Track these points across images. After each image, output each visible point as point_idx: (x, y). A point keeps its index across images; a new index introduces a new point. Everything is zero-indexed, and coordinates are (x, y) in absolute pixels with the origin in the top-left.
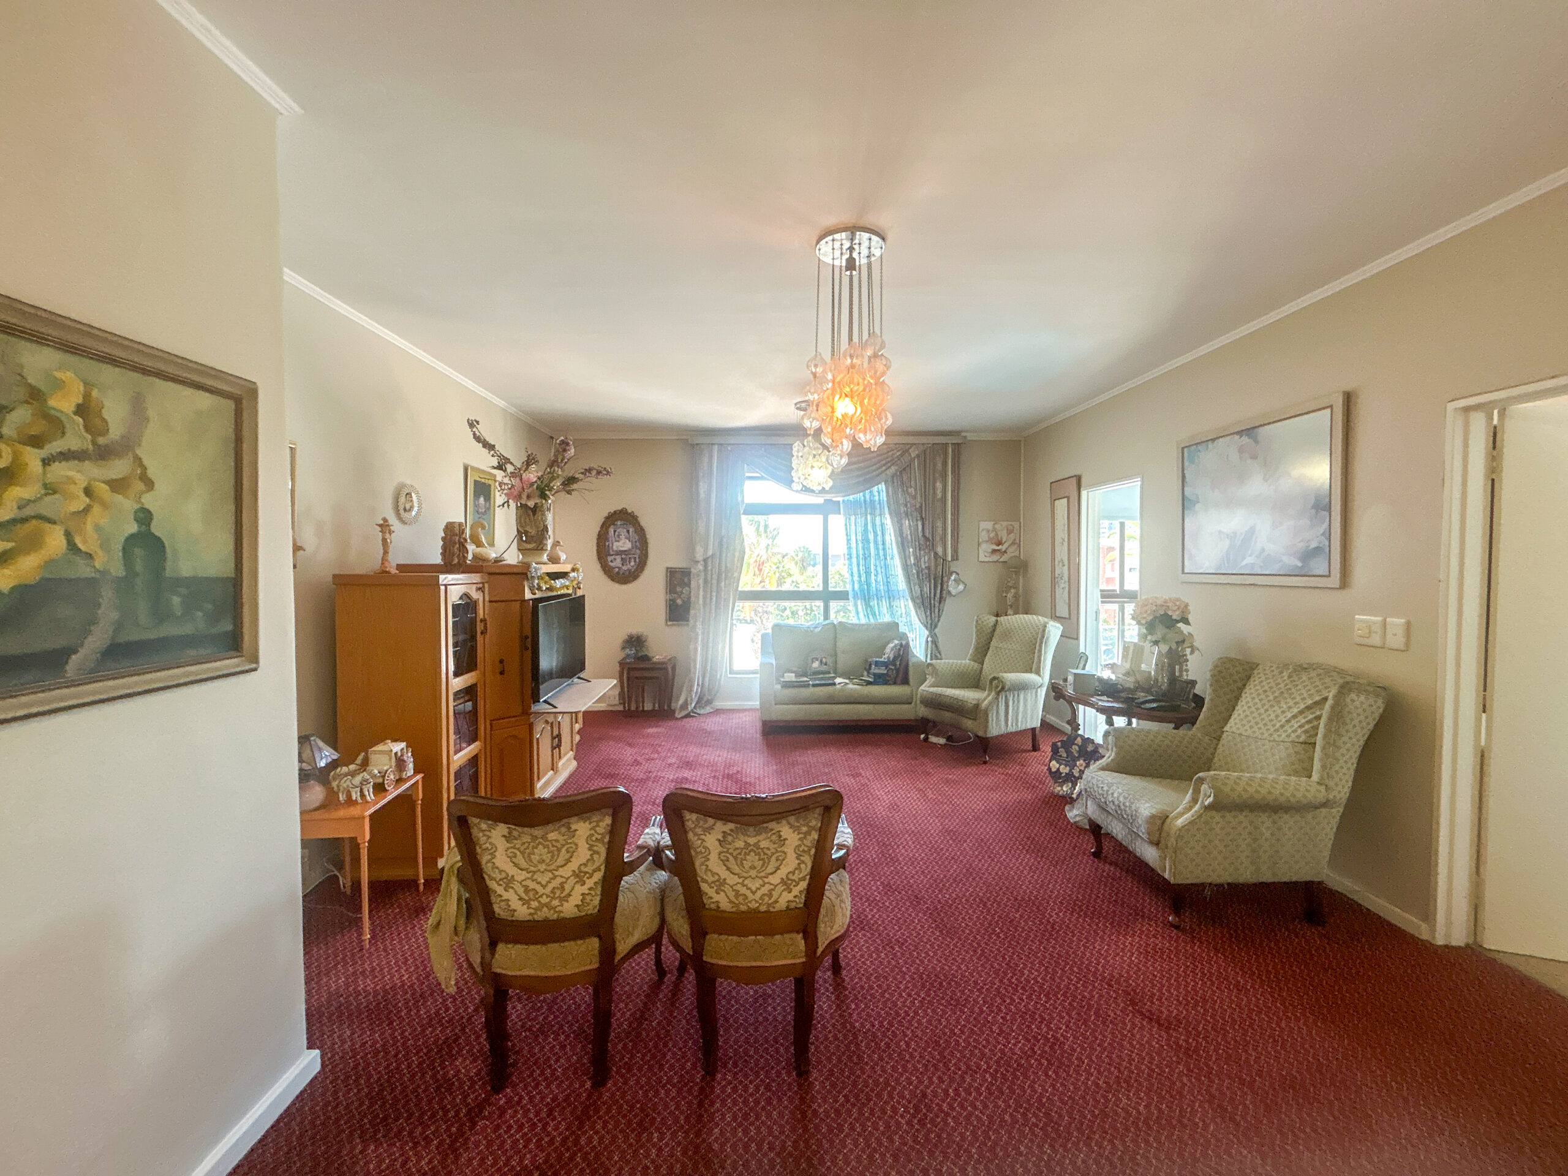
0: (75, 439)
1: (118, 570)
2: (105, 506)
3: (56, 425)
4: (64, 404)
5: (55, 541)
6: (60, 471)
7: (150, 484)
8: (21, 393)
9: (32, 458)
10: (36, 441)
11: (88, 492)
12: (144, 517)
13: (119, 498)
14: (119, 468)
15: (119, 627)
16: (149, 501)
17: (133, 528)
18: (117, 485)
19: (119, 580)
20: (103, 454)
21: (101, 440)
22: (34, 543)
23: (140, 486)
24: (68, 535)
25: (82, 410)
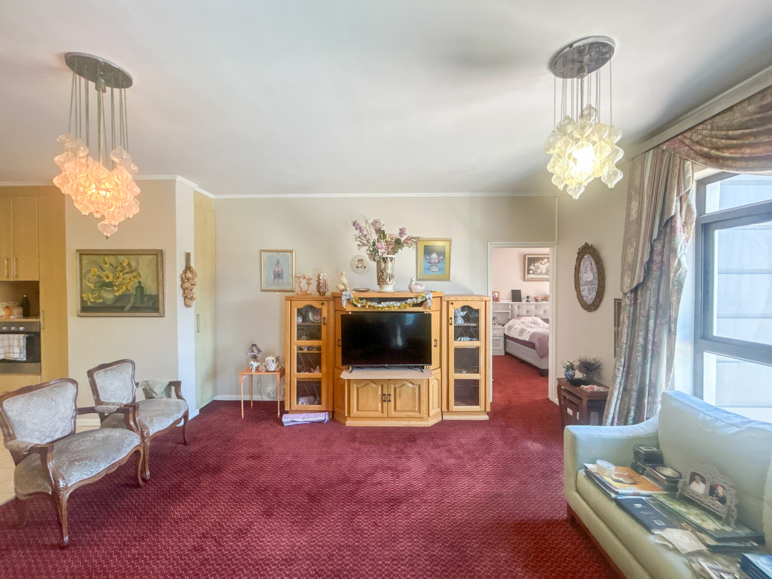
0: (127, 270)
1: (134, 293)
2: (133, 281)
3: (124, 268)
4: (125, 264)
5: (124, 288)
6: (126, 275)
7: (140, 276)
8: (119, 264)
9: (121, 274)
10: (121, 271)
11: (130, 279)
12: (140, 282)
13: (135, 279)
14: (135, 274)
15: (134, 304)
16: (140, 280)
17: (138, 285)
18: (134, 277)
19: (134, 295)
20: (132, 272)
21: (131, 269)
22: (121, 288)
23: (138, 277)
24: (126, 287)
25: (128, 265)
